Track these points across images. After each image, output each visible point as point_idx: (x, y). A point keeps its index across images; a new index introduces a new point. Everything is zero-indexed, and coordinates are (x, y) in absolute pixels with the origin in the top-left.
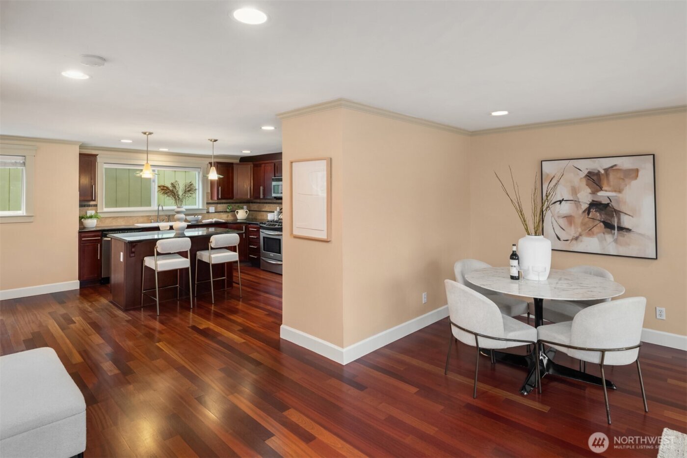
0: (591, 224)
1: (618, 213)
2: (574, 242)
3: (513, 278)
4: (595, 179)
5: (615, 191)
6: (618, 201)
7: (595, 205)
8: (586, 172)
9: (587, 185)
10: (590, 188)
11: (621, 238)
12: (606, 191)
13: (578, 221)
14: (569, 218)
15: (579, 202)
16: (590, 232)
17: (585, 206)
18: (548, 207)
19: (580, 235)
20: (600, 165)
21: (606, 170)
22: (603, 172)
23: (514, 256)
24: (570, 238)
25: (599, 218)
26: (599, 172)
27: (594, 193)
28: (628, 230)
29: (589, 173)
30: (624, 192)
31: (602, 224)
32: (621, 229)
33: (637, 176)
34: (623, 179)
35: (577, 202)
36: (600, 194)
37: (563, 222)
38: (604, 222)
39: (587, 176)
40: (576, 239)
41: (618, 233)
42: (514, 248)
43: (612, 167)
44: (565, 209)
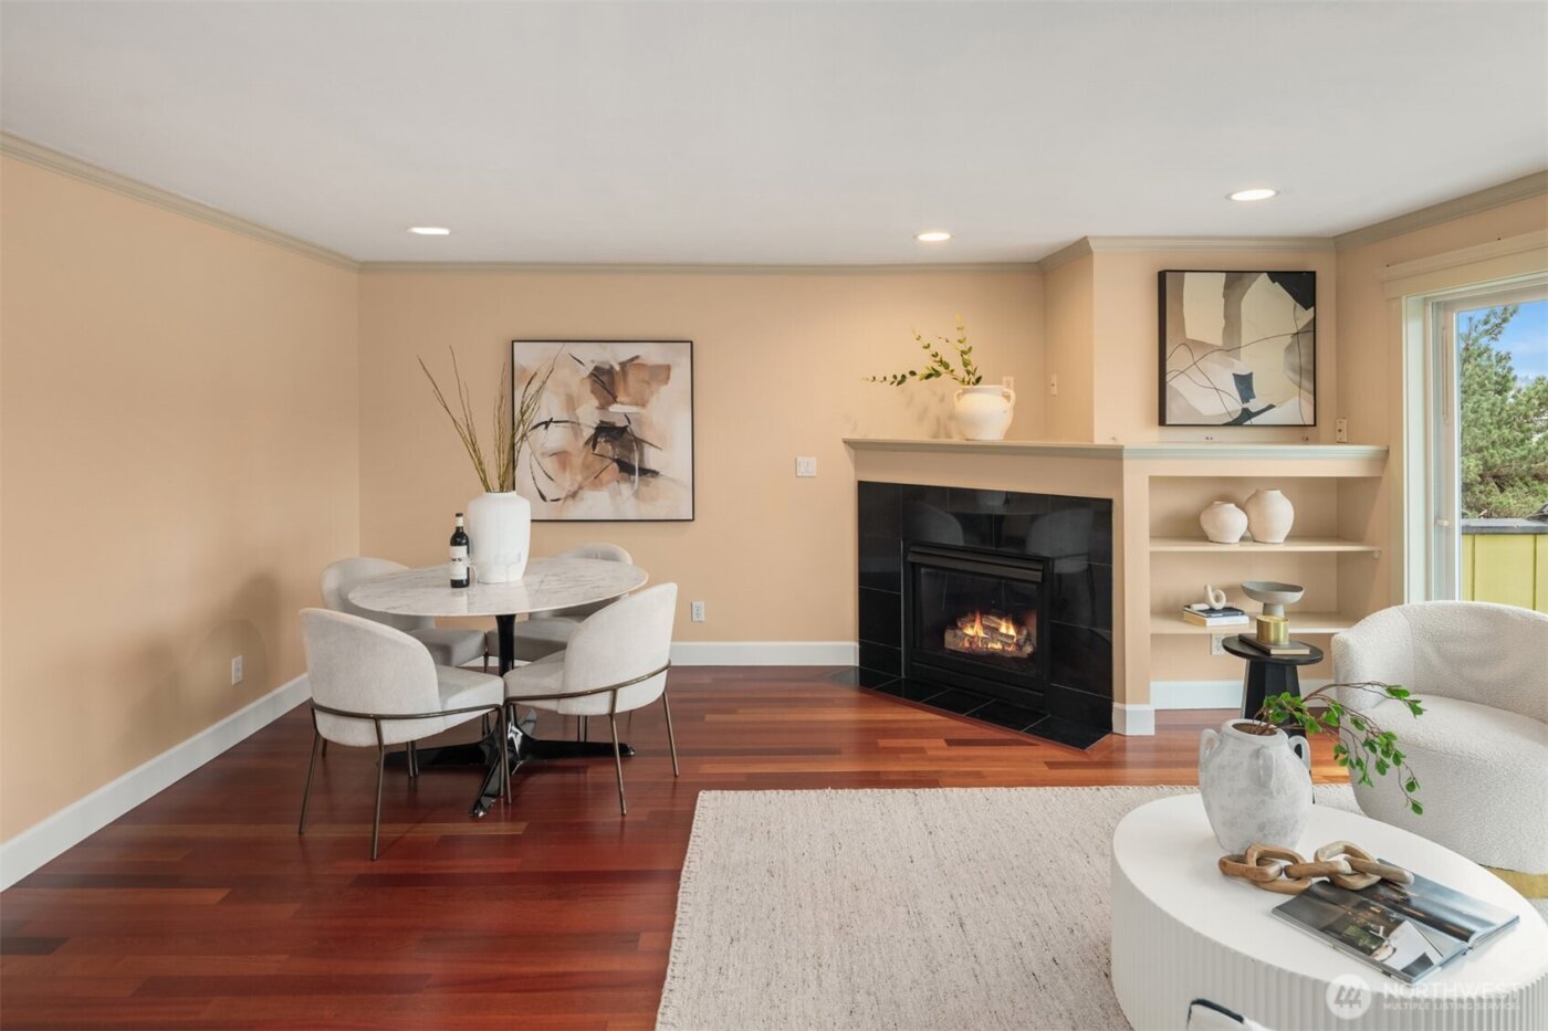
0: (598, 466)
1: (640, 442)
2: (570, 502)
3: (456, 584)
4: (605, 382)
5: (637, 404)
6: (640, 423)
7: (606, 430)
8: (591, 368)
9: (592, 392)
10: (597, 398)
11: (643, 489)
12: (622, 403)
13: (577, 460)
14: (561, 456)
15: (579, 424)
16: (596, 481)
17: (588, 432)
18: (524, 435)
19: (580, 488)
20: (614, 356)
21: (623, 365)
22: (617, 368)
23: (459, 538)
24: (563, 496)
25: (611, 454)
26: (612, 367)
27: (603, 407)
28: (655, 473)
29: (596, 369)
30: (649, 406)
31: (615, 465)
32: (644, 472)
33: (668, 378)
34: (648, 383)
35: (575, 425)
36: (614, 408)
37: (550, 465)
38: (618, 462)
39: (592, 374)
40: (574, 495)
41: (640, 480)
42: (460, 522)
43: (632, 360)
44: (555, 437)
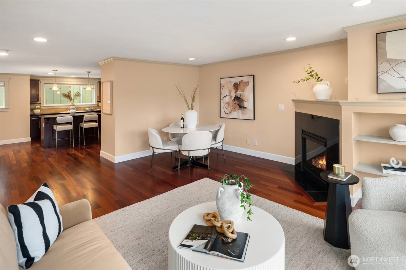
0: (235, 106)
1: (243, 100)
2: (230, 114)
3: (181, 127)
4: (236, 86)
5: (242, 91)
6: (243, 96)
7: (237, 98)
8: (233, 83)
9: (234, 89)
10: (235, 90)
11: (243, 111)
12: (239, 91)
13: (231, 105)
14: (228, 103)
15: (231, 96)
16: (234, 109)
17: (233, 98)
18: (222, 99)
19: (232, 111)
20: (237, 80)
21: (239, 82)
22: (238, 83)
23: (182, 119)
24: (229, 113)
25: (237, 103)
26: (237, 83)
27: (236, 92)
28: (246, 108)
29: (235, 83)
30: (245, 92)
31: (238, 106)
32: (244, 107)
33: (248, 85)
34: (244, 86)
35: (230, 96)
36: (238, 92)
37: (226, 105)
38: (239, 105)
39: (234, 85)
40: (230, 112)
41: (243, 109)
42: (182, 116)
43: (241, 81)
44: (227, 99)
